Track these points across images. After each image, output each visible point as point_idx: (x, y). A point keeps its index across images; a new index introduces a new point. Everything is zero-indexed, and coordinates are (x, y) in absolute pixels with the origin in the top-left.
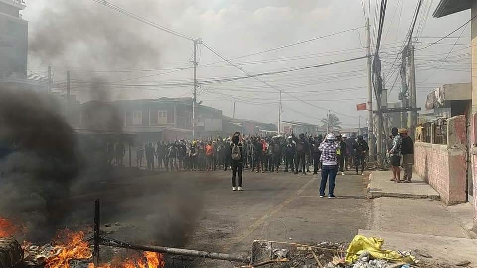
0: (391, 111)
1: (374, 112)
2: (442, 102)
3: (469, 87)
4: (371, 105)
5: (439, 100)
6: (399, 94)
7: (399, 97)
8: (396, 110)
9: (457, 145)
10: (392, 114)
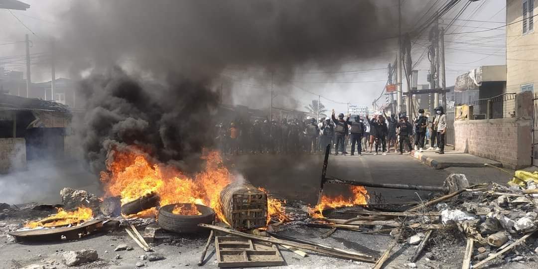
0: (421, 92)
1: (404, 94)
2: (478, 84)
3: (504, 68)
4: (401, 85)
5: (475, 82)
6: (428, 75)
7: (428, 78)
8: (424, 92)
9: (524, 117)
10: (420, 95)
